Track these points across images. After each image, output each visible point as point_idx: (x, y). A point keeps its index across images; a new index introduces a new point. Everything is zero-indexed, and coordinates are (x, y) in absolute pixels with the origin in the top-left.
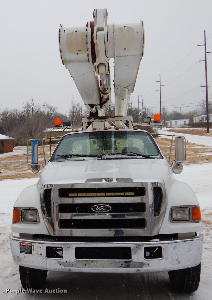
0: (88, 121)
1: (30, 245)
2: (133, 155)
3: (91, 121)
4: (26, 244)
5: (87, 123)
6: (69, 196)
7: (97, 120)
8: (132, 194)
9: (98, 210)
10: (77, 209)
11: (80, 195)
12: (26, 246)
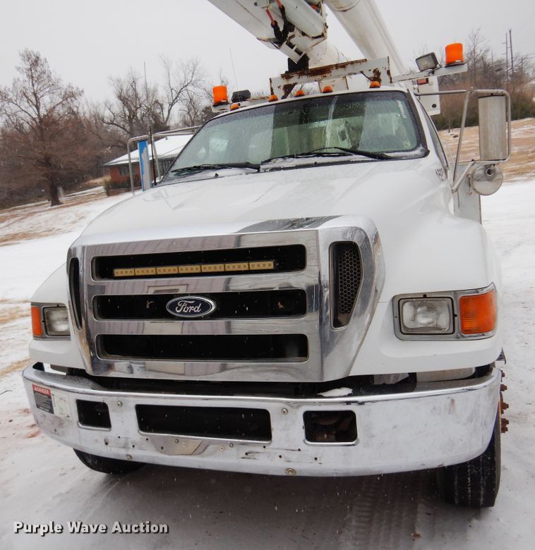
0: (284, 82)
1: (47, 393)
2: (344, 155)
3: (291, 81)
4: (42, 391)
5: (282, 88)
6: (116, 275)
7: (304, 78)
8: (269, 265)
9: (182, 313)
10: (148, 307)
11: (141, 274)
12: (42, 394)
